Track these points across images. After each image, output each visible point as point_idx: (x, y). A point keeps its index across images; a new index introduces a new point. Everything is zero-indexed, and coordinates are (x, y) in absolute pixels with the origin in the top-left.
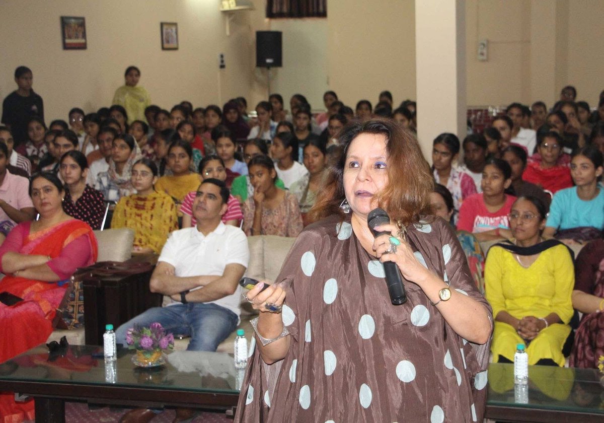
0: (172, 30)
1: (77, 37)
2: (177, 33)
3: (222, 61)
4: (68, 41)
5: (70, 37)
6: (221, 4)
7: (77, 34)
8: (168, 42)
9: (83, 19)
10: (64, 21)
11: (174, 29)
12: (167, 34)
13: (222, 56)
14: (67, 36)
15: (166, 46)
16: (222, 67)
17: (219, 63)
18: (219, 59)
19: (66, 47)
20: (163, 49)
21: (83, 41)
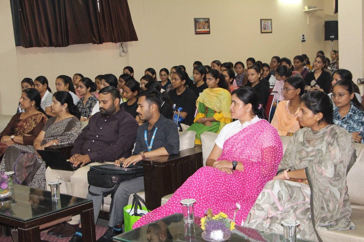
0: (268, 23)
1: (204, 28)
2: (271, 24)
3: (303, 38)
4: (197, 30)
5: (200, 28)
6: (304, 8)
7: (204, 27)
8: (265, 29)
9: (209, 19)
10: (196, 21)
11: (269, 22)
12: (265, 25)
13: (303, 36)
14: (197, 28)
15: (263, 31)
16: (303, 41)
17: (302, 39)
18: (302, 37)
19: (197, 33)
20: (262, 33)
21: (208, 30)
